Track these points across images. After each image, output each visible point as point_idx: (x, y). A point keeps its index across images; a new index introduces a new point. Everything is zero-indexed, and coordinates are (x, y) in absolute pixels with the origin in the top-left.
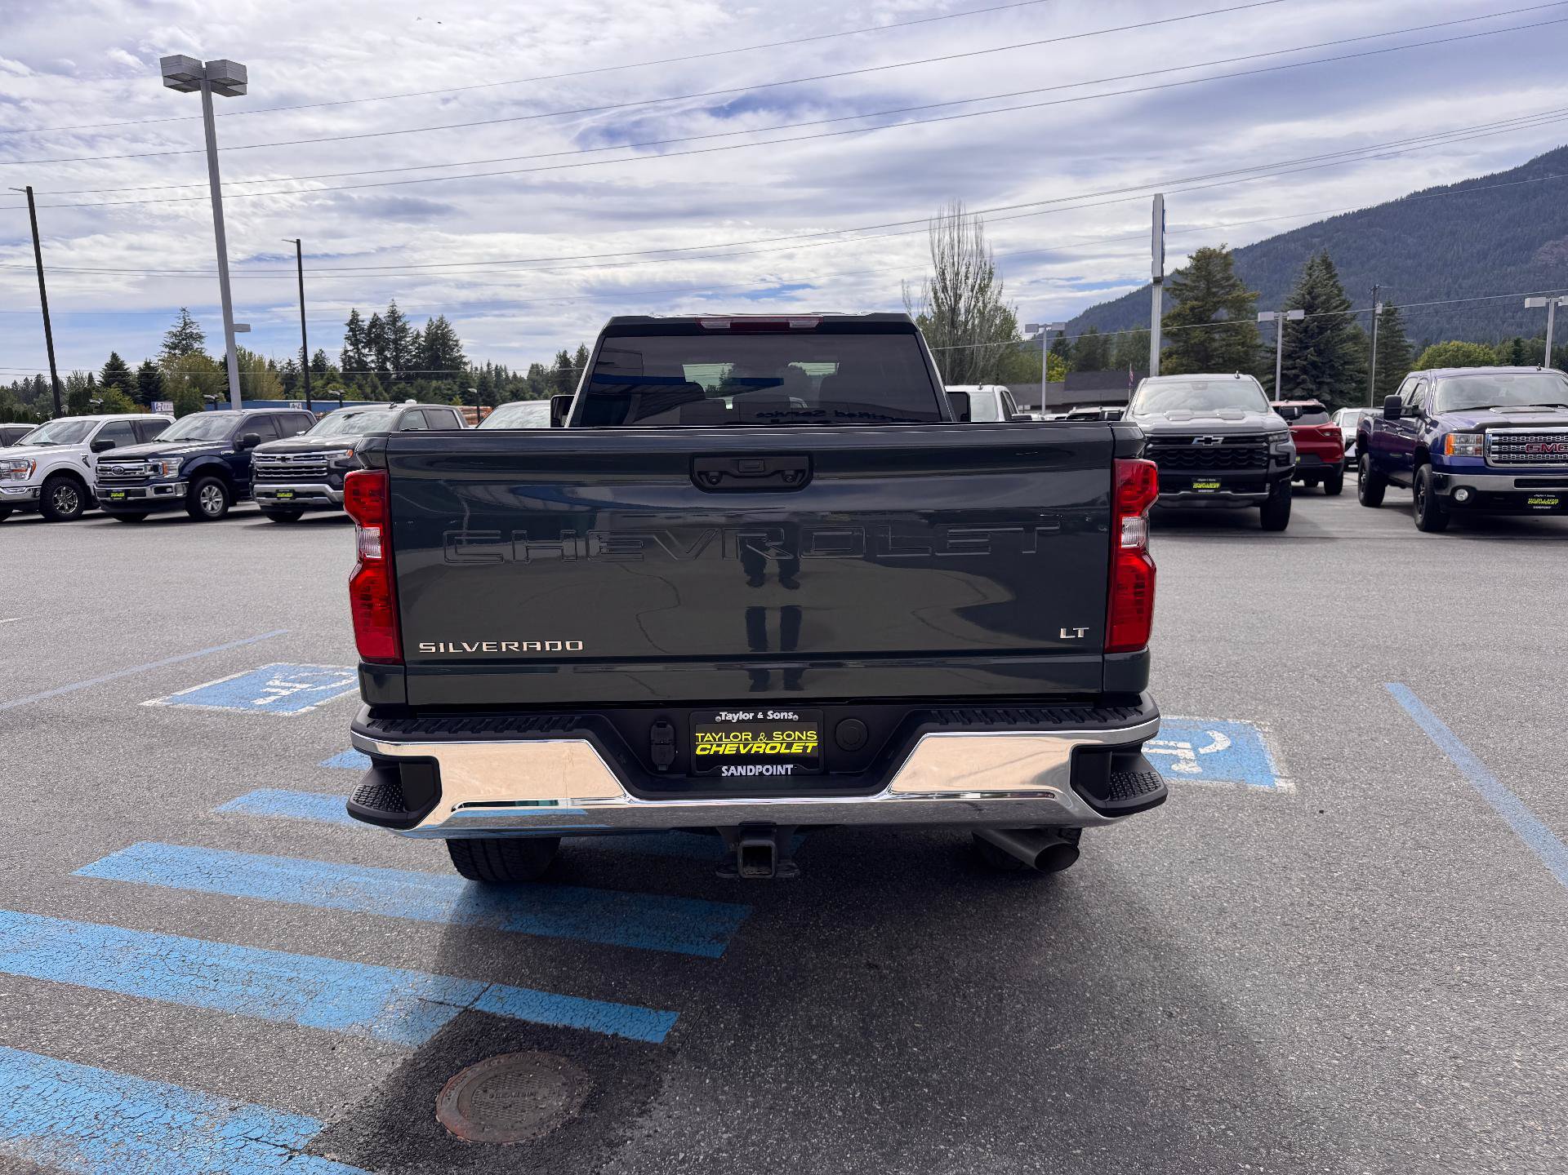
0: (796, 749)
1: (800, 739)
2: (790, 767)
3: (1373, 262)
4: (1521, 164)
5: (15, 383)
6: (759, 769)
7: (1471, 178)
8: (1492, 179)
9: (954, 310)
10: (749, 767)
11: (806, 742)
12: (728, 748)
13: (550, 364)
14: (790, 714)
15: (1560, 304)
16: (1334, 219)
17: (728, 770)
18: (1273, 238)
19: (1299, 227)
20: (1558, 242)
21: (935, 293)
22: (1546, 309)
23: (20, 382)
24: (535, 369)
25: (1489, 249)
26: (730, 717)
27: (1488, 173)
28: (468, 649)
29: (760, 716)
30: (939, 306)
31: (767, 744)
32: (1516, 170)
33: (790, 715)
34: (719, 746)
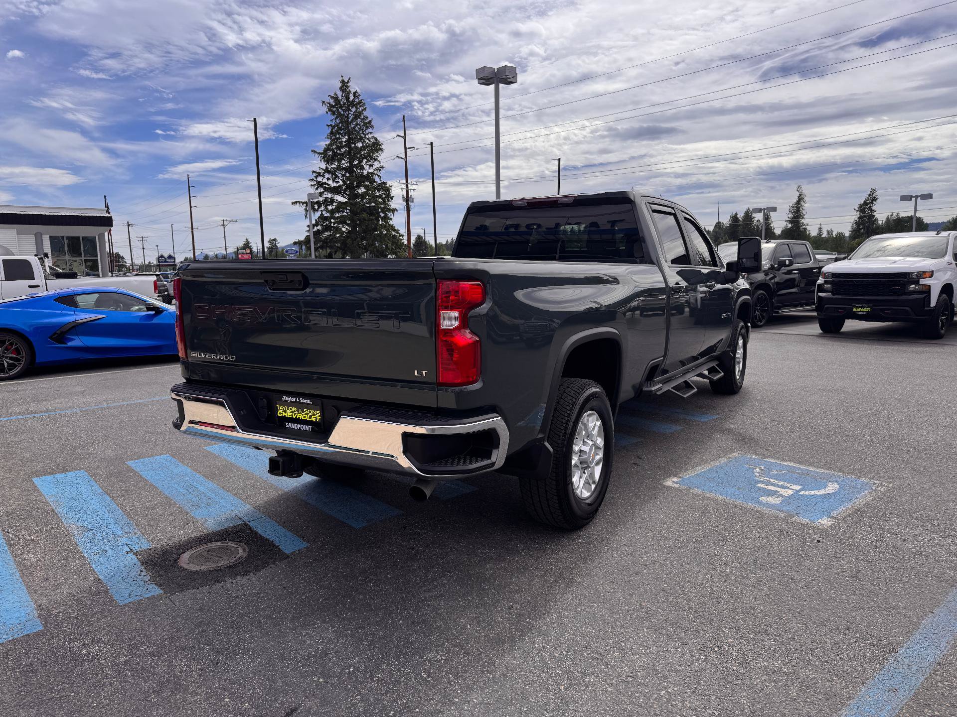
5: (447, 241)
13: (726, 221)
23: (450, 241)
24: (718, 225)
26: (287, 399)
29: (298, 400)
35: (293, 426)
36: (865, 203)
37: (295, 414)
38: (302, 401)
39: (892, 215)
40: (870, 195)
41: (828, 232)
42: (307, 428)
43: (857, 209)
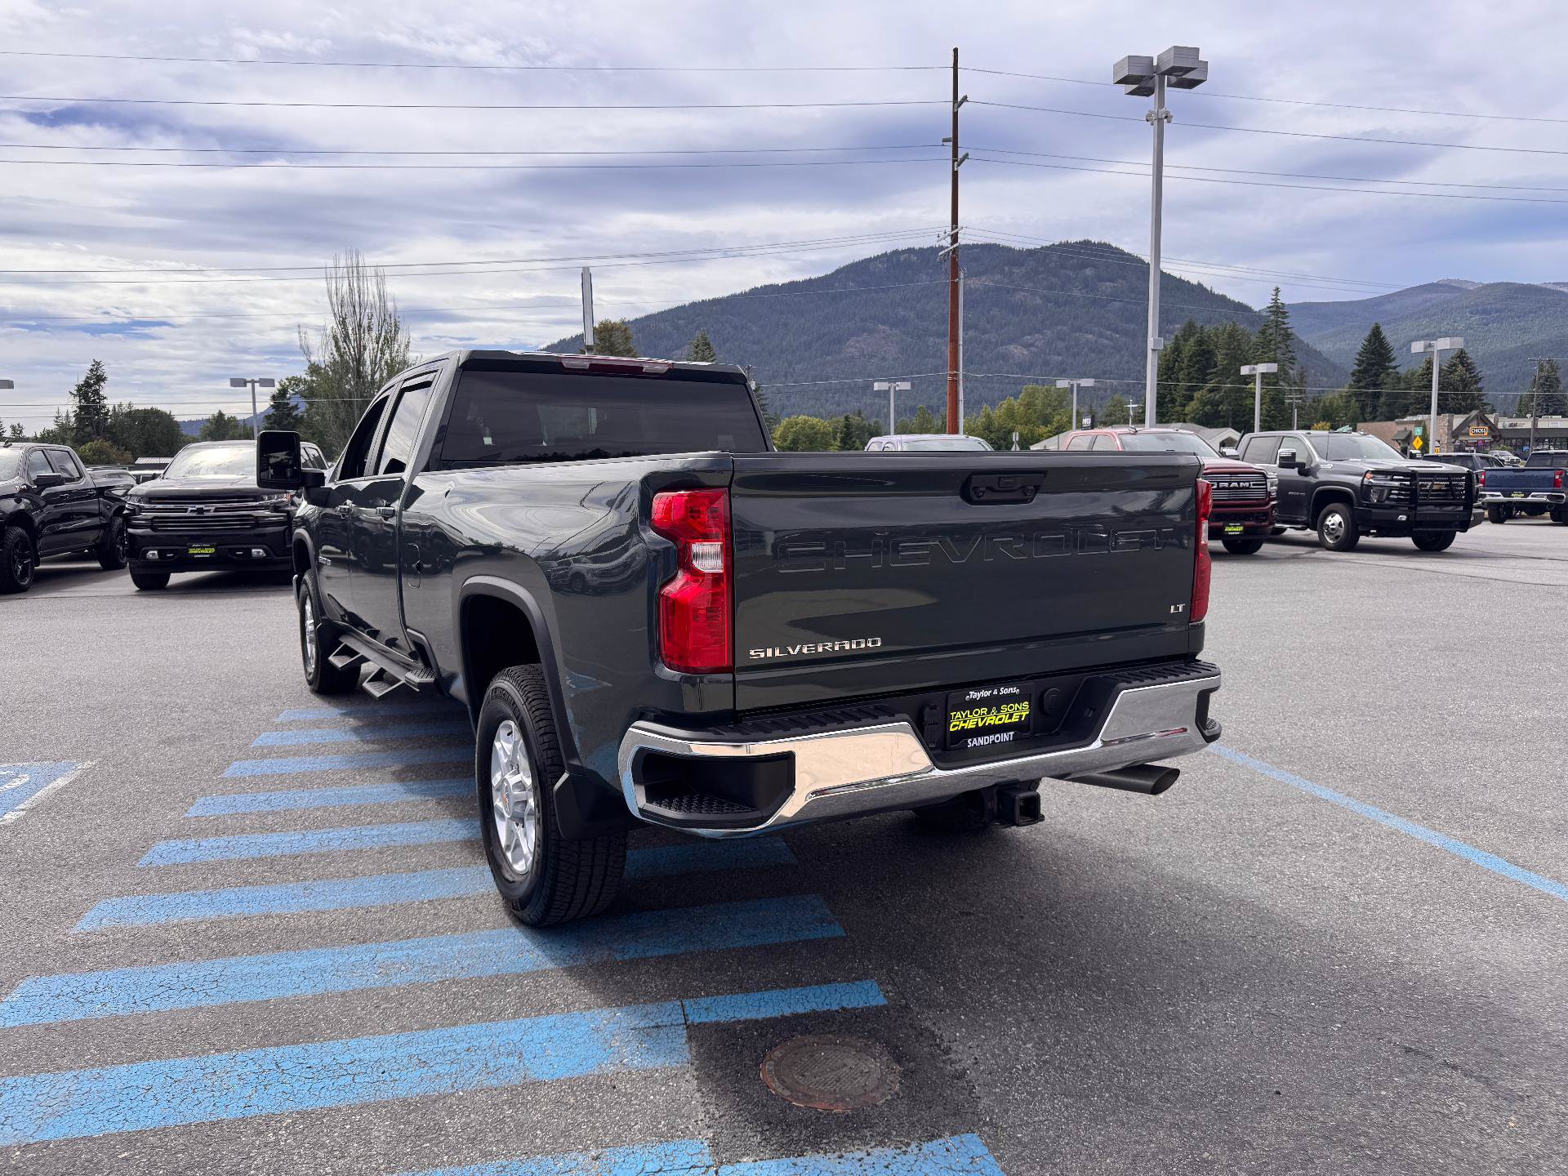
0: (1015, 719)
1: (1018, 709)
2: (1012, 733)
3: (727, 345)
4: (829, 273)
6: (992, 738)
7: (795, 280)
8: (809, 282)
9: (359, 361)
10: (985, 738)
11: (1020, 712)
12: (971, 723)
14: (1015, 688)
15: (897, 389)
16: (693, 305)
17: (972, 742)
18: (646, 317)
19: (667, 308)
20: (859, 338)
21: (337, 343)
22: (888, 392)
25: (812, 341)
27: (807, 277)
28: (792, 652)
30: (341, 356)
31: (996, 716)
32: (826, 276)
33: (1014, 690)
34: (965, 722)
35: (981, 741)
36: (87, 384)
37: (982, 719)
38: (1004, 691)
39: (120, 405)
40: (92, 370)
41: (13, 428)
42: (1005, 737)
43: (75, 392)
